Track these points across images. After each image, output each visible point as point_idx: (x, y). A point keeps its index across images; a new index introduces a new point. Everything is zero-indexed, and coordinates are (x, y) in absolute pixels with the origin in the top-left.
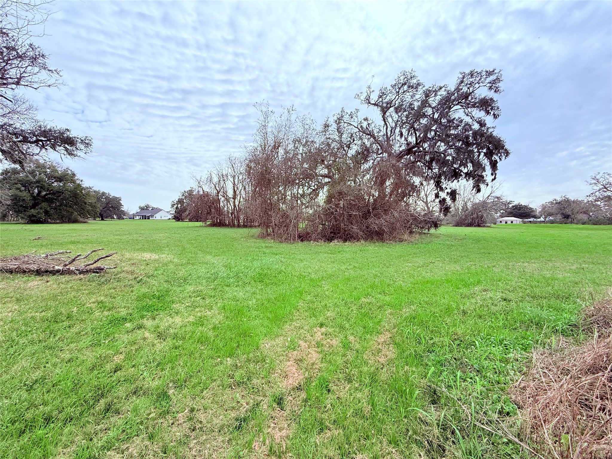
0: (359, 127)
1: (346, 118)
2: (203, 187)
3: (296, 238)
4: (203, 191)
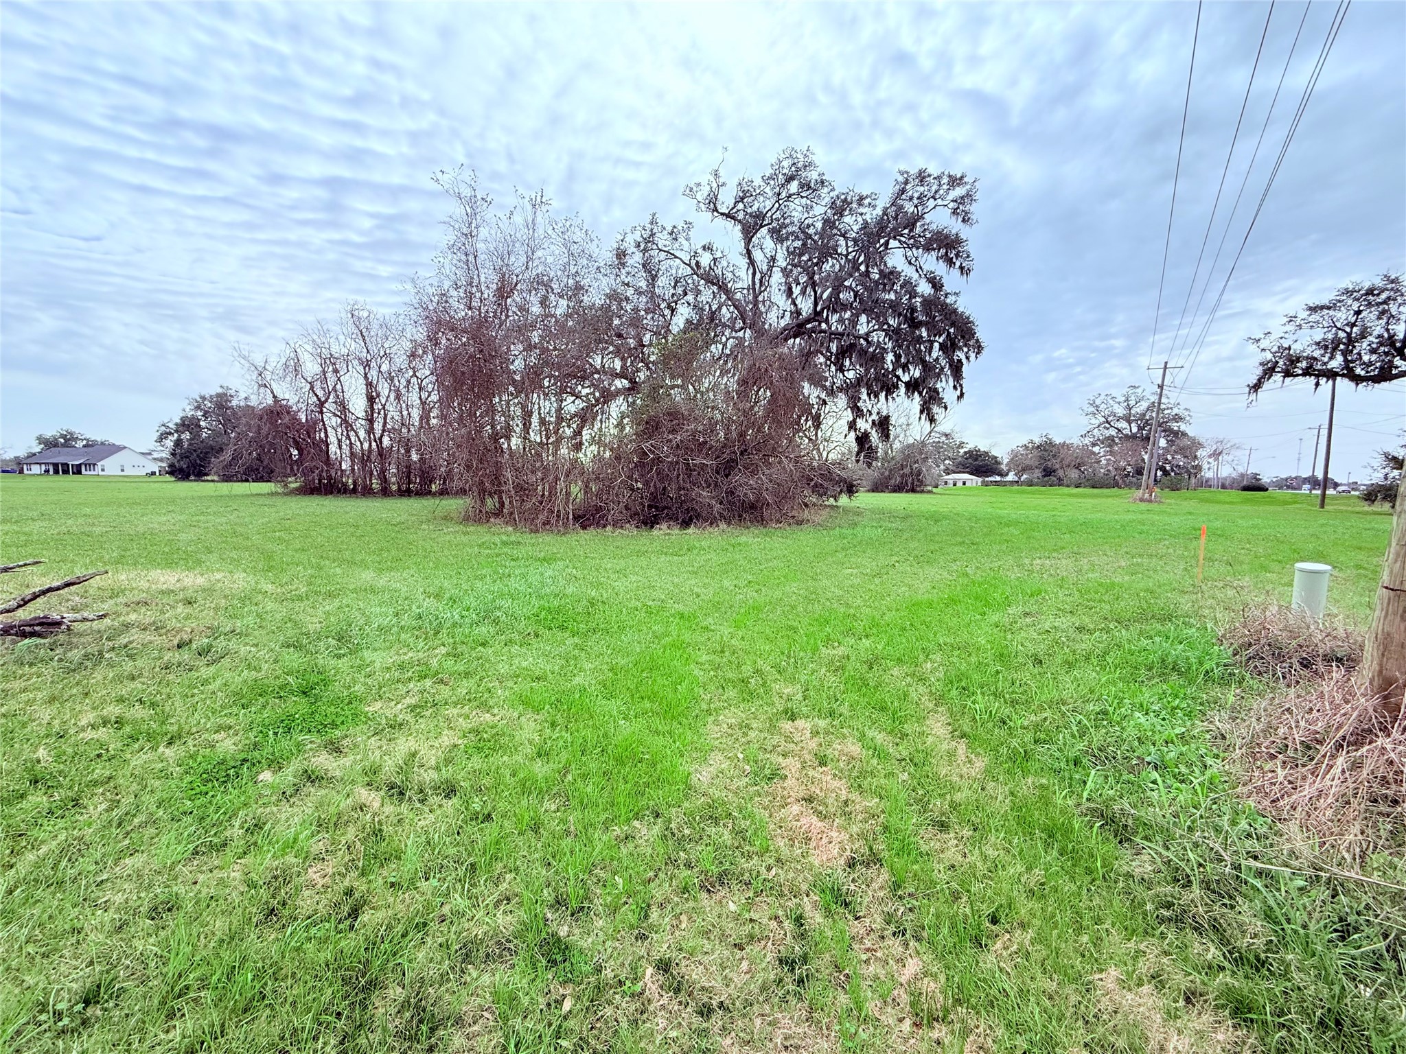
0: (693, 263)
1: (663, 240)
2: (274, 386)
3: (571, 521)
4: (274, 397)
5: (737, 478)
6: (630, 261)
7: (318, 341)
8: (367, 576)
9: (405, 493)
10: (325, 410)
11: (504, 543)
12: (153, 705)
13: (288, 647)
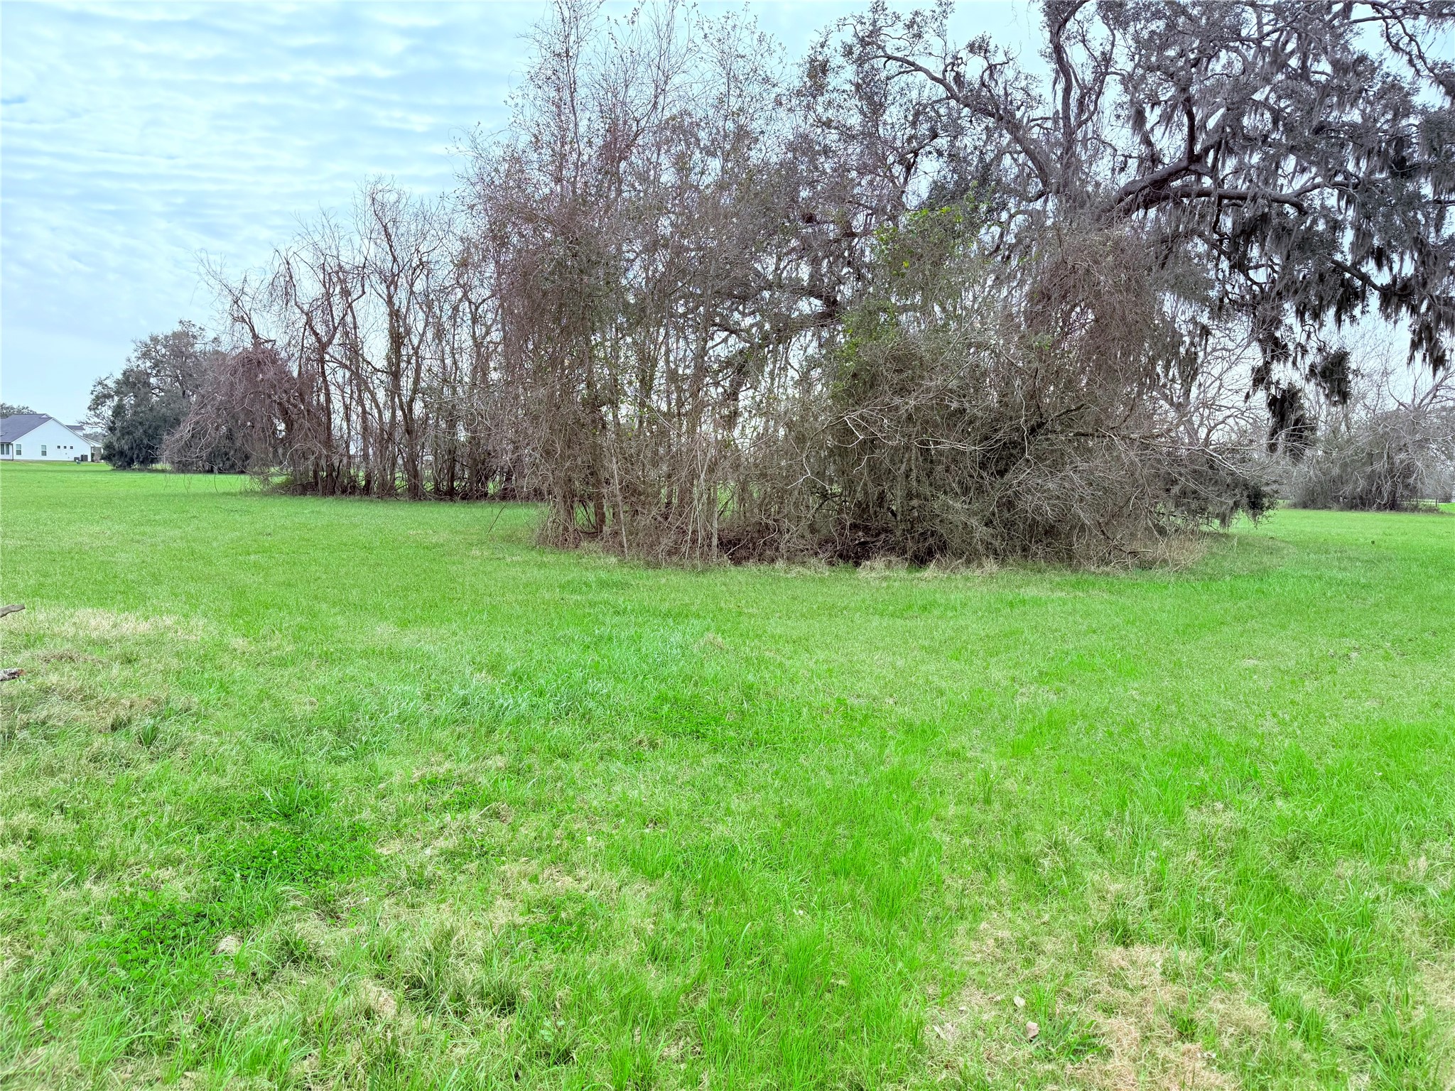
0: (950, 77)
1: (894, 38)
3: (715, 550)
4: (255, 336)
5: (1020, 476)
6: (833, 81)
7: (322, 245)
8: (384, 632)
9: (447, 494)
10: (327, 357)
11: (603, 584)
12: (78, 816)
13: (264, 740)
